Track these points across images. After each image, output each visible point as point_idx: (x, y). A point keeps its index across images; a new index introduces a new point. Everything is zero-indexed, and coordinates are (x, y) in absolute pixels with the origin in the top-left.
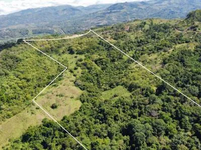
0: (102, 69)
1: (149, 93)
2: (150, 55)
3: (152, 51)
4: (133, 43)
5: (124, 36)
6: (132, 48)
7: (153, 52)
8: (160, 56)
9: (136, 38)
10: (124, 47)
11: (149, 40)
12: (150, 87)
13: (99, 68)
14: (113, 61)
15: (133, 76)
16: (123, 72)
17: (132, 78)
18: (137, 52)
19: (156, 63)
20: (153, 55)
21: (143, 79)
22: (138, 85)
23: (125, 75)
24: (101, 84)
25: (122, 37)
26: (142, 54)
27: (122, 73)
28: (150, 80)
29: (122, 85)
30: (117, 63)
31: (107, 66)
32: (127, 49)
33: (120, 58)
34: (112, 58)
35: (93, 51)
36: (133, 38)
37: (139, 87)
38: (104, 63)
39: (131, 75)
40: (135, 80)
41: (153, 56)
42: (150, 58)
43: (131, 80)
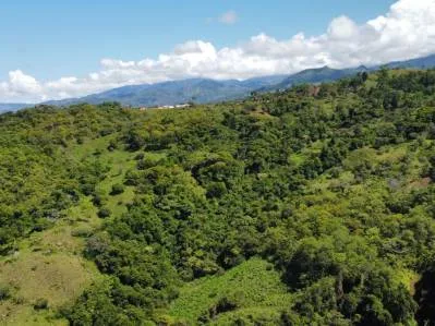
0: (208, 196)
1: (378, 305)
2: (383, 148)
3: (387, 139)
4: (325, 120)
5: (303, 104)
6: (320, 131)
7: (393, 142)
8: (418, 151)
9: (338, 109)
10: (297, 130)
11: (377, 112)
12: (385, 275)
13: (200, 192)
14: (254, 168)
15: (312, 219)
16: (279, 204)
17: (306, 227)
18: (338, 141)
19: (403, 171)
20: (391, 149)
21: (352, 229)
22: (326, 261)
23: (283, 217)
24: (189, 250)
25: (297, 109)
26: (353, 147)
27: (275, 208)
28: (385, 235)
29: (264, 256)
30: (265, 175)
31: (229, 186)
32: (306, 137)
33: (280, 162)
34: (251, 162)
35: (197, 140)
36: (328, 109)
37: (332, 270)
38: (220, 176)
39: (303, 213)
40: (317, 234)
41: (393, 154)
42: (380, 158)
43: (301, 234)
